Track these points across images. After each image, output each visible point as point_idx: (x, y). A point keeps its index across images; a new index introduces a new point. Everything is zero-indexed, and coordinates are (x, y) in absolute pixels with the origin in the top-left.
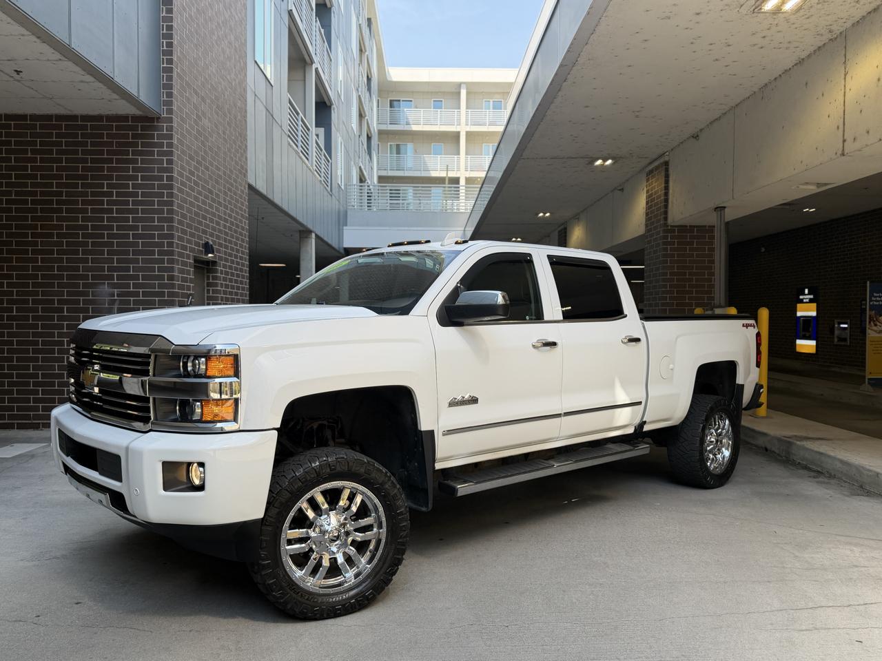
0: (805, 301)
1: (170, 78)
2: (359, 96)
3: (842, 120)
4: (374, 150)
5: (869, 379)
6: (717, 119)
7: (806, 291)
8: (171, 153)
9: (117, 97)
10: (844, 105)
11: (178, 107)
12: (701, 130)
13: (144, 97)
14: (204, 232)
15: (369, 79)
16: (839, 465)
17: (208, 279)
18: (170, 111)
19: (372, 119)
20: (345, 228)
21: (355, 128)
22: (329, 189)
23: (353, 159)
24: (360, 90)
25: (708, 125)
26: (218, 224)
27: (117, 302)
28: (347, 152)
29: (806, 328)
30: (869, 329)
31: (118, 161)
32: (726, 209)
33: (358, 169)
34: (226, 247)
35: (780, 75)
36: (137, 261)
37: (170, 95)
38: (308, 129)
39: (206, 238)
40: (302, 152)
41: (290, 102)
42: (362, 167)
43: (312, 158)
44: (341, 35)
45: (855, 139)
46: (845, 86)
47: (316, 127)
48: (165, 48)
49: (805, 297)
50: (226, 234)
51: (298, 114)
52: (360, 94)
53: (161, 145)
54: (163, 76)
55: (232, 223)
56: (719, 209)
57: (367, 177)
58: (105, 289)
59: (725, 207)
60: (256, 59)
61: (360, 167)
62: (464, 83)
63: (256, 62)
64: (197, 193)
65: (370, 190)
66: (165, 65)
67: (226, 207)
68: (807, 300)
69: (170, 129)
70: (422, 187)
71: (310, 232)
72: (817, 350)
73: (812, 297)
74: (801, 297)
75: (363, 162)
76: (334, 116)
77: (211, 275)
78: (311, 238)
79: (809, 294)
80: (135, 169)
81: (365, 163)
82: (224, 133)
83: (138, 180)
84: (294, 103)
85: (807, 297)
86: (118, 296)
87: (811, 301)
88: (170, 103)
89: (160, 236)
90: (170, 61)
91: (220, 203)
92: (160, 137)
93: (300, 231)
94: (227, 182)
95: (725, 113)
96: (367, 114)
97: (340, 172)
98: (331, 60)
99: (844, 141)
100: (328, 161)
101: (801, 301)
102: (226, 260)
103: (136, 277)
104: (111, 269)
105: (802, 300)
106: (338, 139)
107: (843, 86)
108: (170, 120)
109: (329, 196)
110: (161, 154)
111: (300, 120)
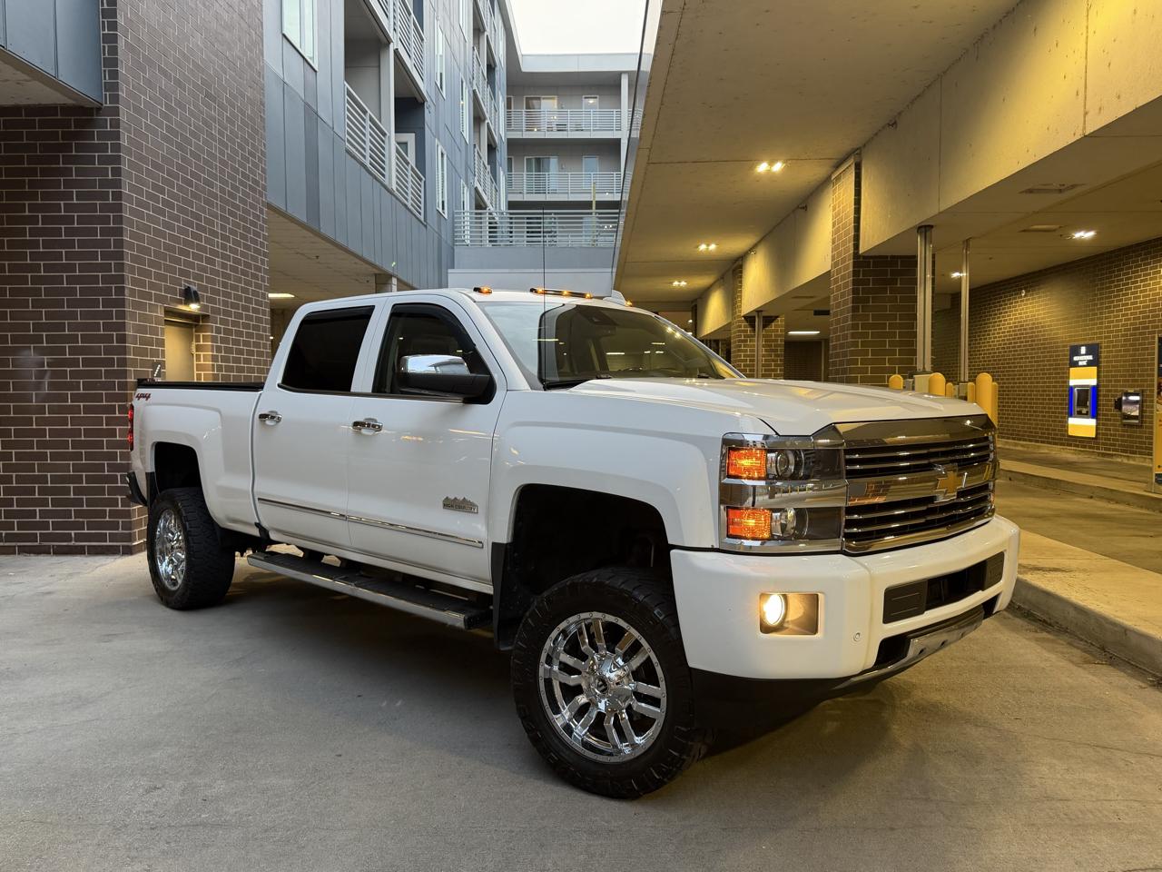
0: (1080, 363)
1: (114, 50)
2: (474, 92)
3: (1084, 81)
4: (501, 165)
5: (1156, 475)
6: (918, 96)
7: (1083, 350)
8: (117, 160)
9: (26, 77)
10: (1086, 58)
11: (129, 93)
12: (900, 114)
13: (67, 76)
14: (185, 274)
15: (491, 68)
16: (1073, 613)
17: (198, 340)
18: (115, 99)
19: (497, 122)
20: (450, 271)
21: (466, 134)
22: (422, 218)
23: (463, 177)
24: (475, 82)
25: (908, 106)
26: (210, 261)
27: (48, 374)
28: (452, 165)
29: (1082, 403)
30: (1158, 402)
31: (44, 172)
32: (933, 229)
33: (473, 192)
34: (227, 295)
35: (1000, 21)
36: (73, 315)
37: (114, 74)
38: (384, 134)
39: (185, 281)
40: (371, 164)
41: (349, 94)
42: (480, 189)
43: (390, 173)
44: (441, 7)
45: (1100, 109)
46: (1087, 28)
47: (396, 132)
48: (106, 7)
49: (1081, 358)
50: (225, 276)
51: (365, 112)
52: (475, 87)
53: (104, 148)
54: (104, 47)
55: (237, 261)
56: (923, 229)
57: (488, 203)
58: (31, 355)
59: (932, 227)
60: (284, 32)
61: (476, 189)
62: (625, 72)
63: (284, 36)
64: (169, 218)
65: (494, 218)
66: (106, 32)
67: (225, 238)
68: (1085, 363)
69: (116, 124)
70: (555, 214)
71: (390, 276)
72: (1097, 434)
73: (1090, 357)
74: (1076, 358)
75: (482, 183)
76: (429, 116)
77: (201, 334)
78: (391, 284)
79: (1087, 354)
80: (67, 184)
81: (485, 183)
82: (220, 133)
83: (73, 200)
84: (354, 94)
85: (1083, 358)
86: (48, 366)
87: (1090, 364)
88: (114, 87)
89: (105, 280)
90: (113, 26)
91: (214, 234)
92: (103, 136)
93: (376, 275)
94: (227, 202)
95: (930, 85)
96: (487, 116)
97: (441, 194)
98: (422, 40)
99: (1086, 113)
100: (421, 179)
101: (1075, 364)
102: (227, 313)
103: (74, 339)
104: (38, 327)
105: (1077, 362)
106: (437, 148)
107: (1085, 28)
108: (116, 111)
109: (423, 227)
110: (103, 160)
111: (368, 119)
